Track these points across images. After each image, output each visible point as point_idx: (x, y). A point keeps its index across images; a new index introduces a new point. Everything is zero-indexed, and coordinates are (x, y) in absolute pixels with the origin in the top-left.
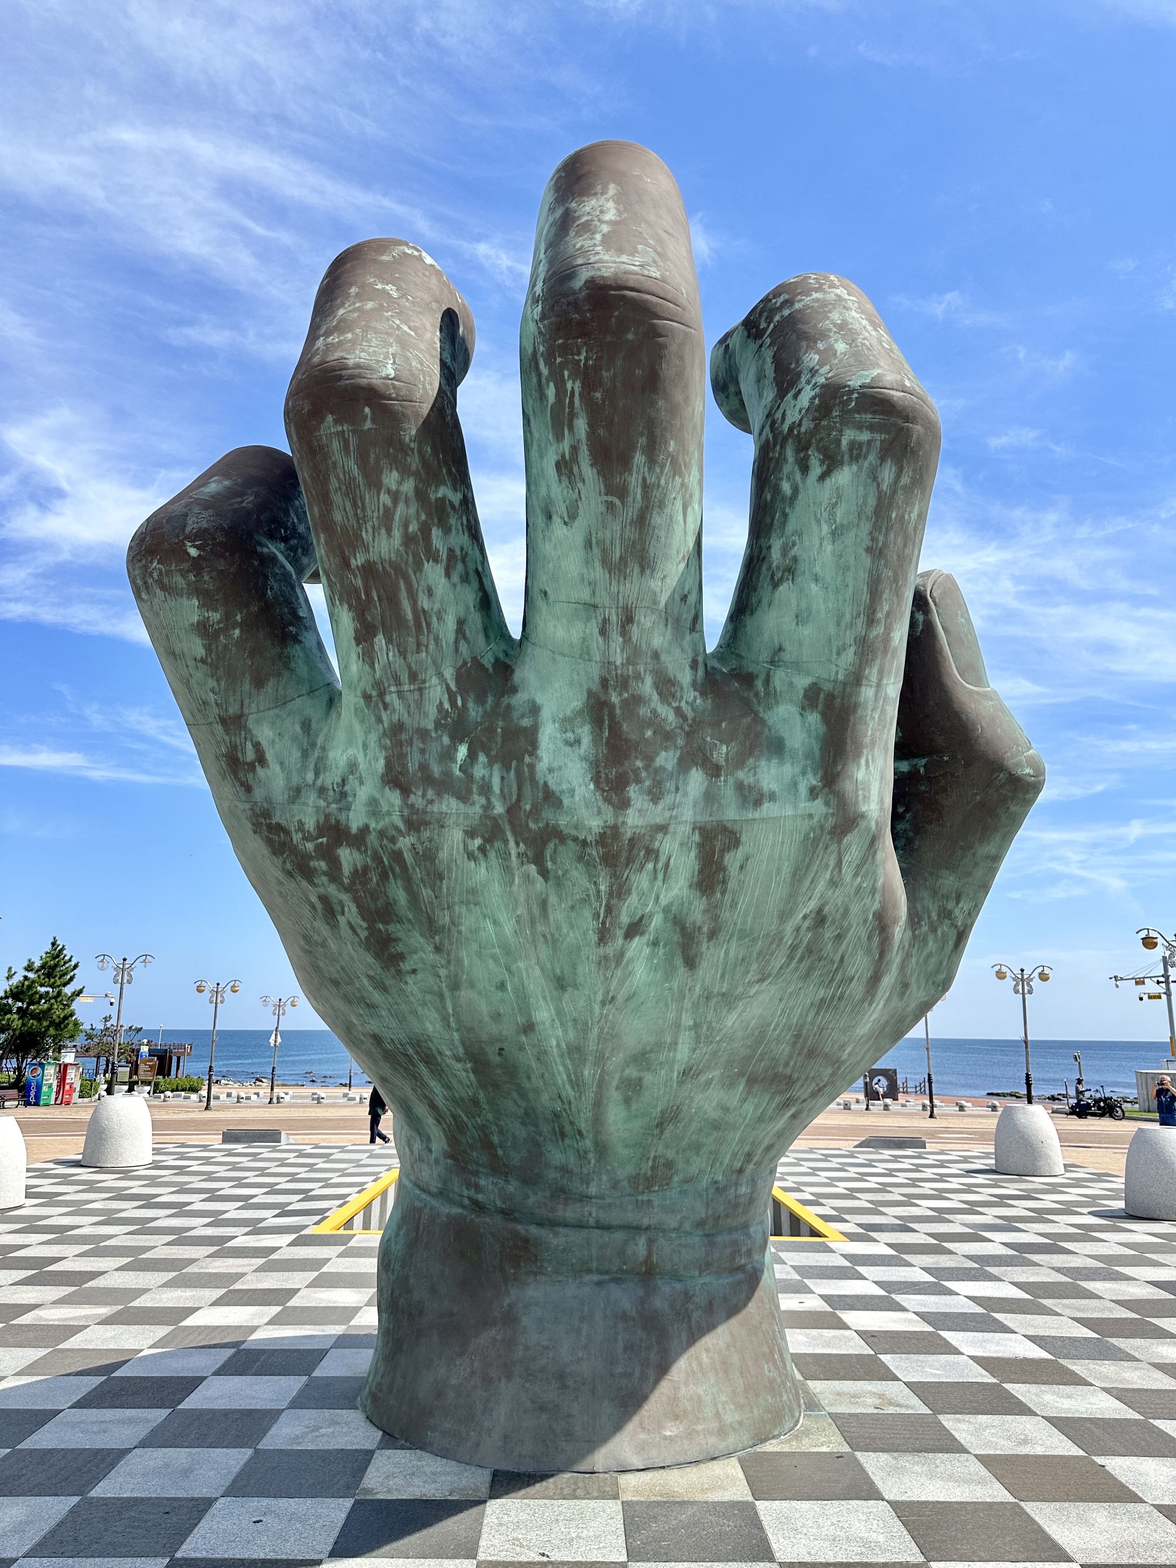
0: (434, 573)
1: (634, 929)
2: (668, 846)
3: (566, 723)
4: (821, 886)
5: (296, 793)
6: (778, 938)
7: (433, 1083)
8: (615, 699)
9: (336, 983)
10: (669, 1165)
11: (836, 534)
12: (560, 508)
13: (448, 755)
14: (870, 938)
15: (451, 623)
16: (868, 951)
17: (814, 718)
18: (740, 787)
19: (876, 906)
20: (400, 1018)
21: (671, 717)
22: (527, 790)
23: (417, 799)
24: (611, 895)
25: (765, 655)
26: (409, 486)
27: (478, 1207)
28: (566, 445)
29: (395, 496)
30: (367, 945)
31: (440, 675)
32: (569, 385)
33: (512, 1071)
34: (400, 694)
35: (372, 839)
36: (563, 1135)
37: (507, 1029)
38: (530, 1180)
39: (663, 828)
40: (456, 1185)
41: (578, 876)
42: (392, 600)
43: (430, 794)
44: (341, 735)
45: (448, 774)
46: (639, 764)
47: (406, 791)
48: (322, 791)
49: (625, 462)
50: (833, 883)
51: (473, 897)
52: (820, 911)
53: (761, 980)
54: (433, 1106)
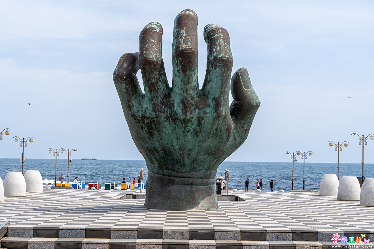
0: (160, 83)
1: (188, 131)
2: (193, 120)
3: (178, 103)
4: (216, 125)
5: (138, 111)
6: (210, 132)
7: (157, 155)
8: (185, 101)
9: (141, 139)
10: (195, 168)
11: (217, 77)
12: (178, 75)
13: (161, 107)
14: (226, 132)
15: (162, 89)
16: (226, 134)
17: (214, 102)
18: (203, 112)
19: (227, 127)
20: (152, 144)
21: (193, 102)
22: (173, 112)
23: (157, 114)
24: (185, 127)
25: (207, 92)
26: (157, 73)
27: (164, 175)
28: (178, 68)
29: (155, 75)
30: (148, 133)
31: (160, 96)
32: (179, 62)
33: (170, 152)
34: (155, 99)
35: (150, 118)
36: (178, 163)
37: (169, 146)
38: (172, 170)
39: (192, 118)
40: (160, 172)
41: (180, 124)
42: (154, 87)
43: (159, 113)
44: (145, 103)
45: (161, 110)
46: (189, 109)
47: (156, 112)
48: (142, 111)
49: (186, 71)
50: (218, 124)
51: (165, 127)
52: (217, 128)
53: (208, 139)
54: (156, 158)
